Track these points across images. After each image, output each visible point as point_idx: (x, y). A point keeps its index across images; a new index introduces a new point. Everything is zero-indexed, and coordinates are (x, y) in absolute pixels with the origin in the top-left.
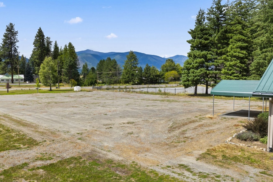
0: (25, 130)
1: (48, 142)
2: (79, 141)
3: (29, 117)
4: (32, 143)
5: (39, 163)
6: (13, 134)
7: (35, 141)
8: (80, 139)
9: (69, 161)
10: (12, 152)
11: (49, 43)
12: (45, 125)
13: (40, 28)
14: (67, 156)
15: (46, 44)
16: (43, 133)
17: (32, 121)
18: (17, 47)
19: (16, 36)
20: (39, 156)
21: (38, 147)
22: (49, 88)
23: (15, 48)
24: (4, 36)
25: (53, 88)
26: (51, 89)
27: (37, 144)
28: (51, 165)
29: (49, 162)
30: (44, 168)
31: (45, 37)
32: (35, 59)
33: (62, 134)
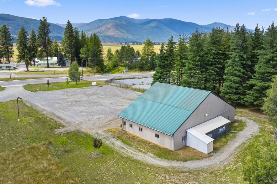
0: (61, 122)
1: (68, 126)
2: (77, 126)
3: (62, 114)
4: (63, 127)
5: (65, 132)
6: (57, 123)
7: (64, 126)
8: (77, 125)
9: (72, 132)
10: (58, 129)
11: (77, 33)
12: (68, 119)
13: (69, 21)
14: (72, 130)
15: (74, 34)
16: (67, 123)
17: (63, 117)
18: (50, 36)
19: (49, 28)
20: (65, 130)
21: (65, 128)
22: (75, 83)
23: (49, 38)
24: (39, 28)
25: (78, 83)
26: (77, 83)
27: (65, 127)
28: (68, 133)
29: (67, 132)
30: (66, 133)
31: (74, 28)
32: (66, 47)
33: (73, 123)
